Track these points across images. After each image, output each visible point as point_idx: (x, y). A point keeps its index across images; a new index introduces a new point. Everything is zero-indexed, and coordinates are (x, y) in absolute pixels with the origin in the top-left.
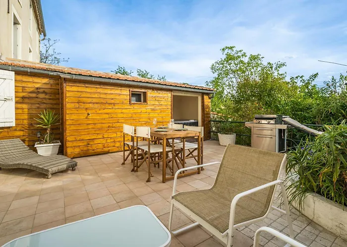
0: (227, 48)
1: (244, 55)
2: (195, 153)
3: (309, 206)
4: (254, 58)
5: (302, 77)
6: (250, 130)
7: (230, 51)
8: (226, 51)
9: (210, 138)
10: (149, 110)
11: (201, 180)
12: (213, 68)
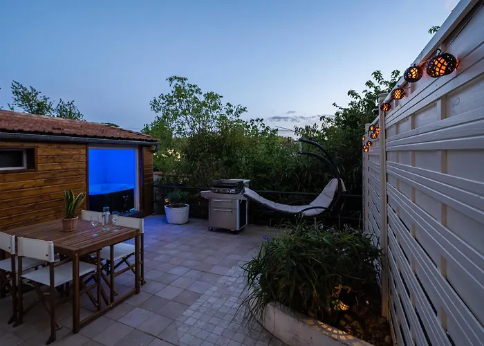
0: (175, 78)
1: (198, 91)
2: (132, 260)
3: (269, 318)
4: (211, 96)
5: (261, 120)
6: (207, 201)
7: (180, 83)
8: (175, 82)
9: (153, 212)
10: (41, 182)
11: (141, 306)
12: (154, 105)
